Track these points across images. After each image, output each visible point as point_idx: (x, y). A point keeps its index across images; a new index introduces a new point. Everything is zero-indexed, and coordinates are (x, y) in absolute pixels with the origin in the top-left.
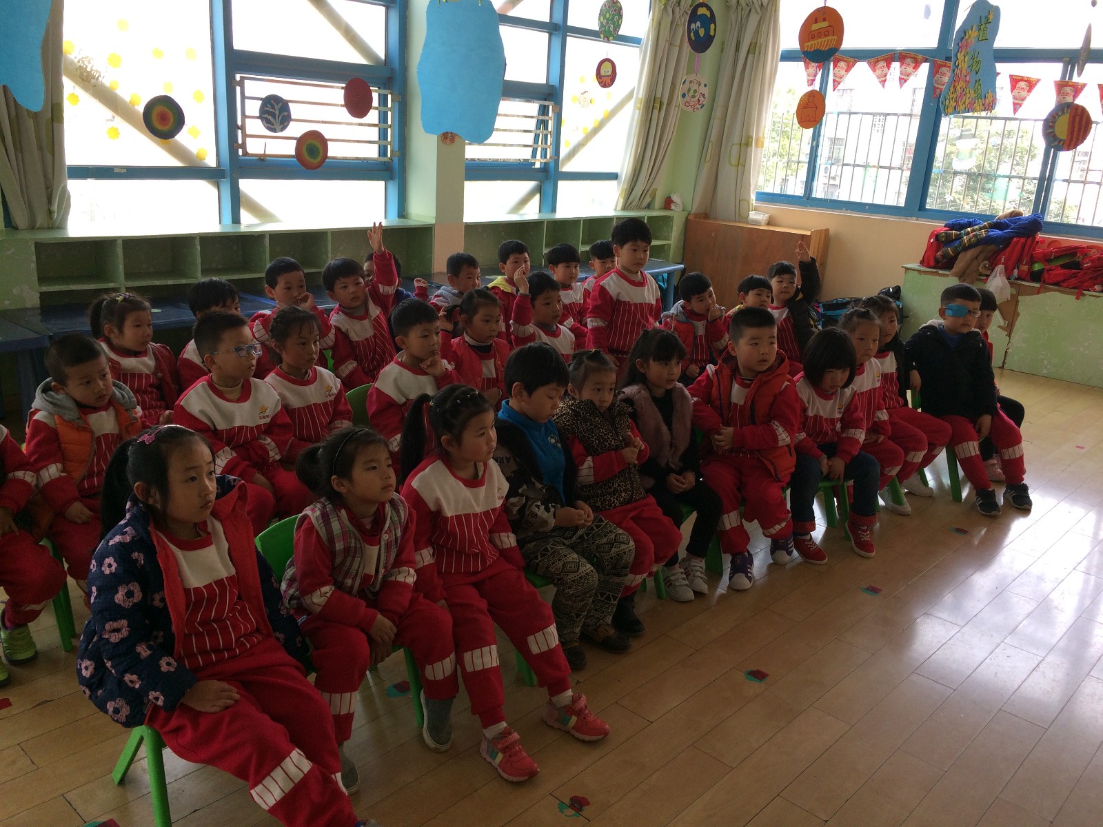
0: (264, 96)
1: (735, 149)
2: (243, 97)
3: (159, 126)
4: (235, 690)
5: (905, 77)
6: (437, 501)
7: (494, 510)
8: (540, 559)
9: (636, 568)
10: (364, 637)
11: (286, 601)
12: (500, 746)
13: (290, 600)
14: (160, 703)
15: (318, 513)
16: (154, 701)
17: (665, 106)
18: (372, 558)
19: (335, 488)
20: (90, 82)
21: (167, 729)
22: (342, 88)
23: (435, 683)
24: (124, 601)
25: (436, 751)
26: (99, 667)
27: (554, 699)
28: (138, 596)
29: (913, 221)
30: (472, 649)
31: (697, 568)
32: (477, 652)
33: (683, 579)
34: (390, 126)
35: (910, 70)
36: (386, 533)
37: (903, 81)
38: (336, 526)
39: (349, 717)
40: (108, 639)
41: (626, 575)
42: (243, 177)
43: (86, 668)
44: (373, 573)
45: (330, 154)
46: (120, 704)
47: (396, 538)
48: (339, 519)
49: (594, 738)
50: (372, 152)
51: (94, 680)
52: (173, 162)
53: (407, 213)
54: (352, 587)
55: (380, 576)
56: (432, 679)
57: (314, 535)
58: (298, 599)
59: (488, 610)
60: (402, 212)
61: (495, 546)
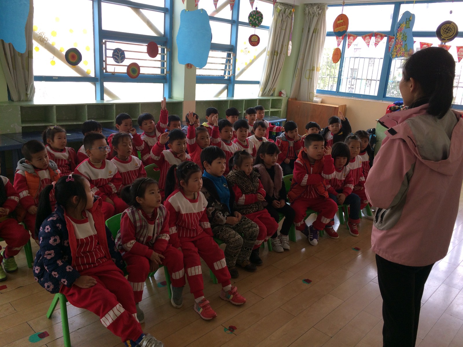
0: (114, 49)
1: (308, 72)
2: (106, 49)
3: (71, 60)
4: (95, 280)
5: (377, 43)
6: (179, 207)
7: (201, 212)
8: (220, 233)
9: (260, 237)
10: (147, 260)
11: (117, 246)
12: (201, 305)
13: (118, 246)
14: (66, 284)
15: (130, 211)
16: (63, 283)
17: (279, 54)
18: (151, 230)
19: (138, 201)
20: (44, 42)
21: (68, 294)
22: (146, 46)
23: (177, 280)
24: (53, 243)
25: (176, 308)
26: (42, 269)
27: (224, 288)
28: (58, 241)
29: (381, 102)
30: (191, 267)
31: (285, 239)
32: (193, 268)
33: (279, 243)
34: (166, 61)
35: (379, 40)
36: (157, 220)
37: (376, 44)
38: (137, 216)
39: (141, 292)
40: (46, 258)
41: (256, 240)
42: (105, 81)
43: (37, 270)
44: (152, 235)
45: (141, 72)
46: (50, 284)
47: (161, 222)
48: (138, 214)
49: (239, 304)
50: (158, 72)
51: (40, 274)
52: (77, 75)
53: (172, 97)
54: (143, 241)
55: (155, 237)
56: (175, 279)
57: (128, 220)
58: (121, 245)
59: (198, 252)
60: (170, 96)
61: (202, 227)
